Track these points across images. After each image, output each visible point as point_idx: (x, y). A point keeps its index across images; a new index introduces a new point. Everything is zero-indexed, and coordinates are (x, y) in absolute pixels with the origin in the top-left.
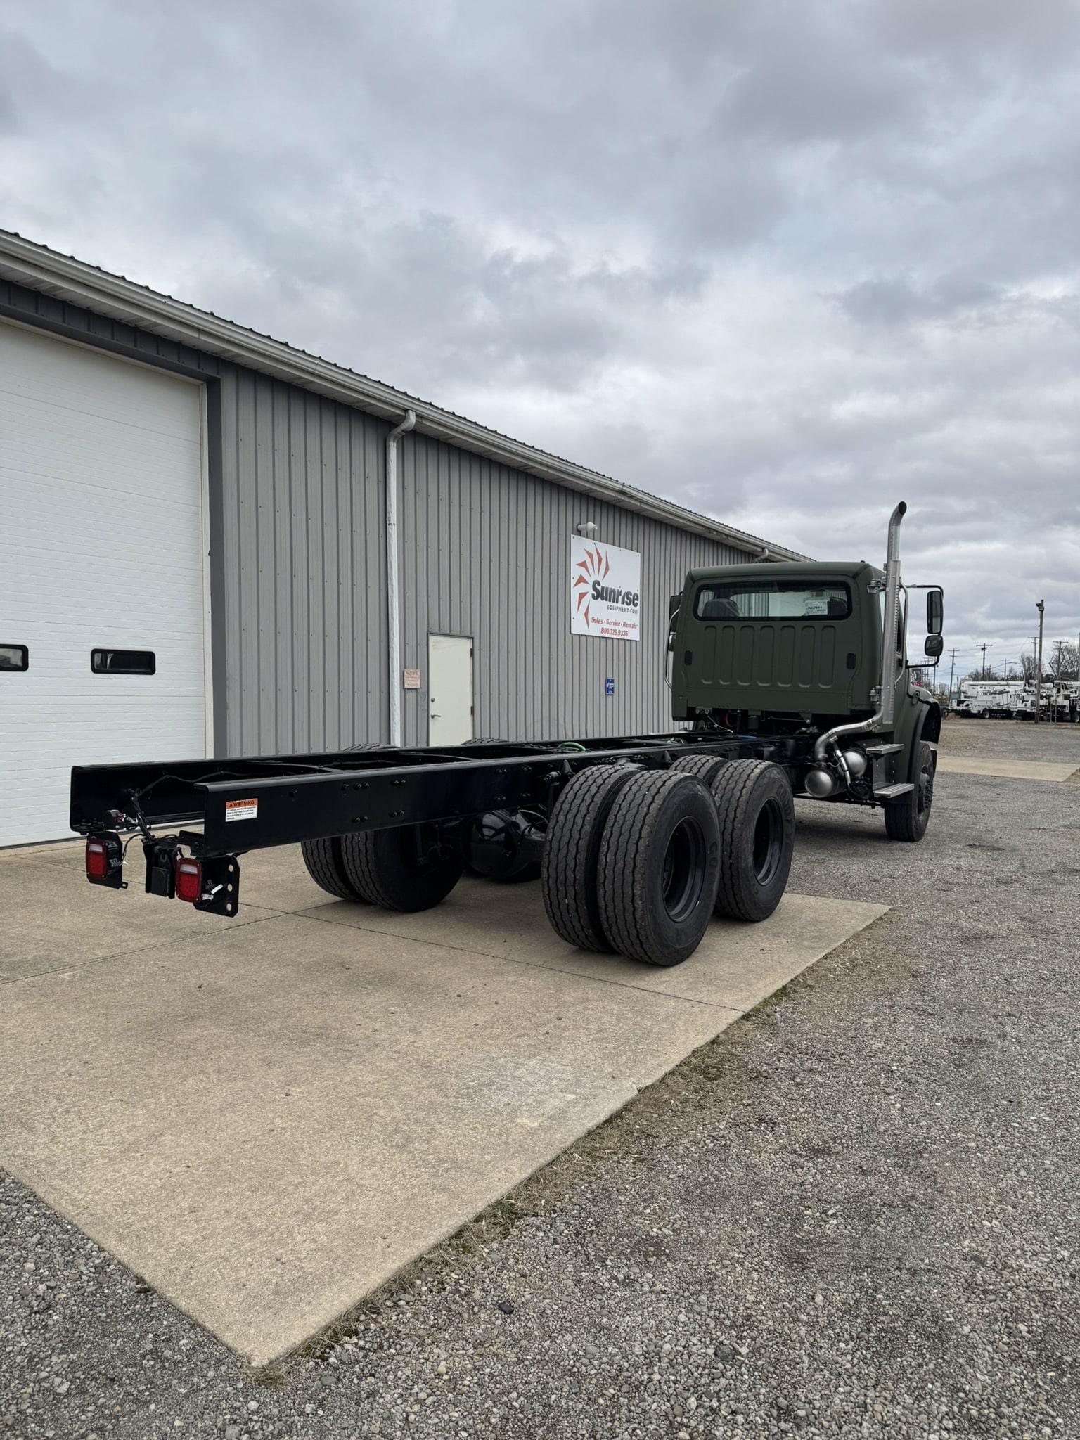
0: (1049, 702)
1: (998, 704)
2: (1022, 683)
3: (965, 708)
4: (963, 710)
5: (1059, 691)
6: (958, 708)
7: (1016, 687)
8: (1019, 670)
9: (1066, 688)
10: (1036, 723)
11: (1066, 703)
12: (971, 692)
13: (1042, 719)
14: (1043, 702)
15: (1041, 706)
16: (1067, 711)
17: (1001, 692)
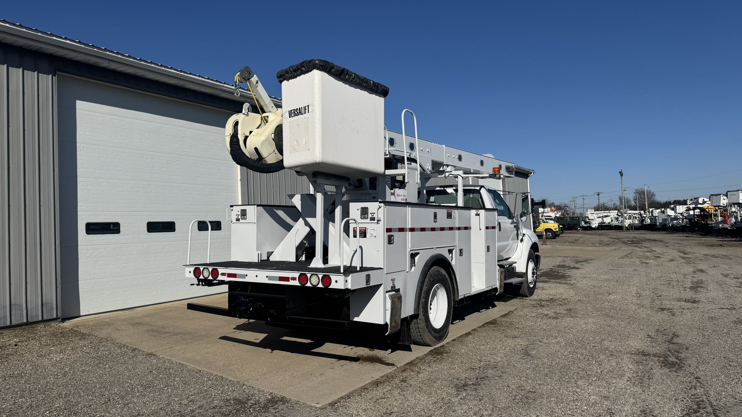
1: (604, 223)
4: (588, 226)
6: (585, 225)
10: (624, 231)
12: (591, 217)
17: (606, 216)
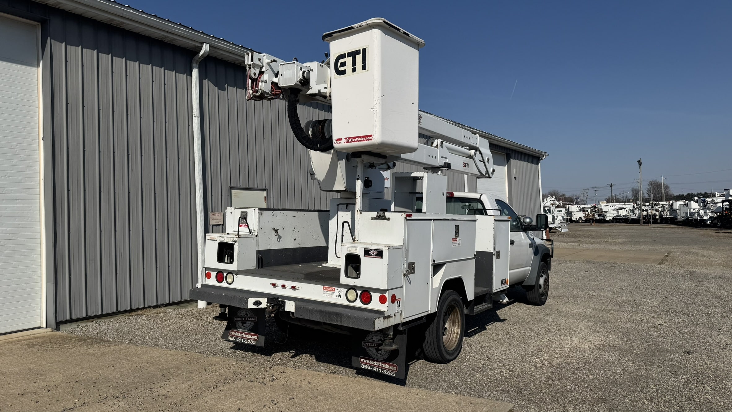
0: (648, 213)
2: (633, 203)
3: (602, 218)
5: (652, 207)
7: (629, 206)
8: (630, 195)
9: (657, 205)
10: (641, 225)
11: (657, 213)
13: (644, 223)
14: (645, 213)
15: (643, 215)
16: (657, 217)
